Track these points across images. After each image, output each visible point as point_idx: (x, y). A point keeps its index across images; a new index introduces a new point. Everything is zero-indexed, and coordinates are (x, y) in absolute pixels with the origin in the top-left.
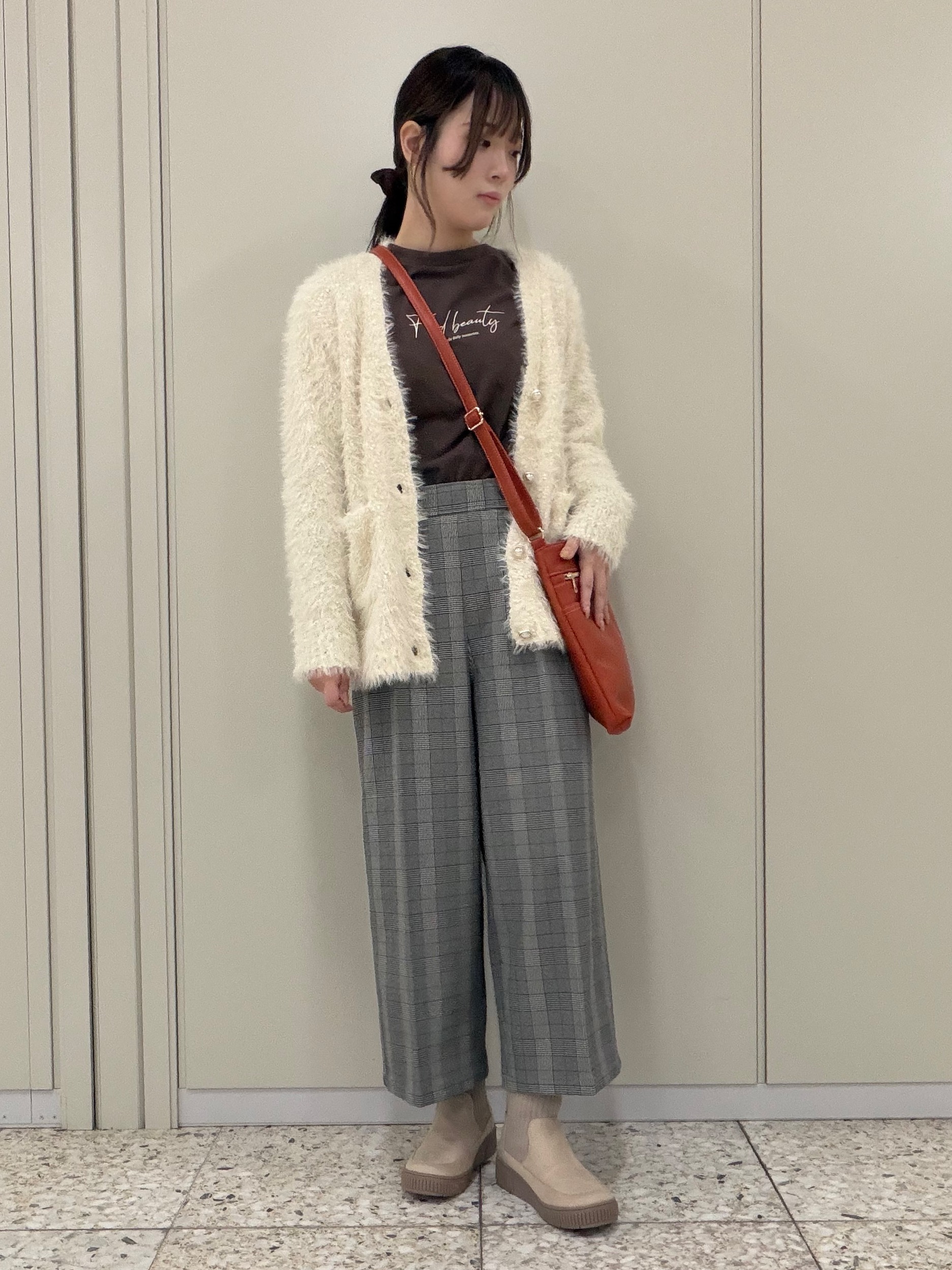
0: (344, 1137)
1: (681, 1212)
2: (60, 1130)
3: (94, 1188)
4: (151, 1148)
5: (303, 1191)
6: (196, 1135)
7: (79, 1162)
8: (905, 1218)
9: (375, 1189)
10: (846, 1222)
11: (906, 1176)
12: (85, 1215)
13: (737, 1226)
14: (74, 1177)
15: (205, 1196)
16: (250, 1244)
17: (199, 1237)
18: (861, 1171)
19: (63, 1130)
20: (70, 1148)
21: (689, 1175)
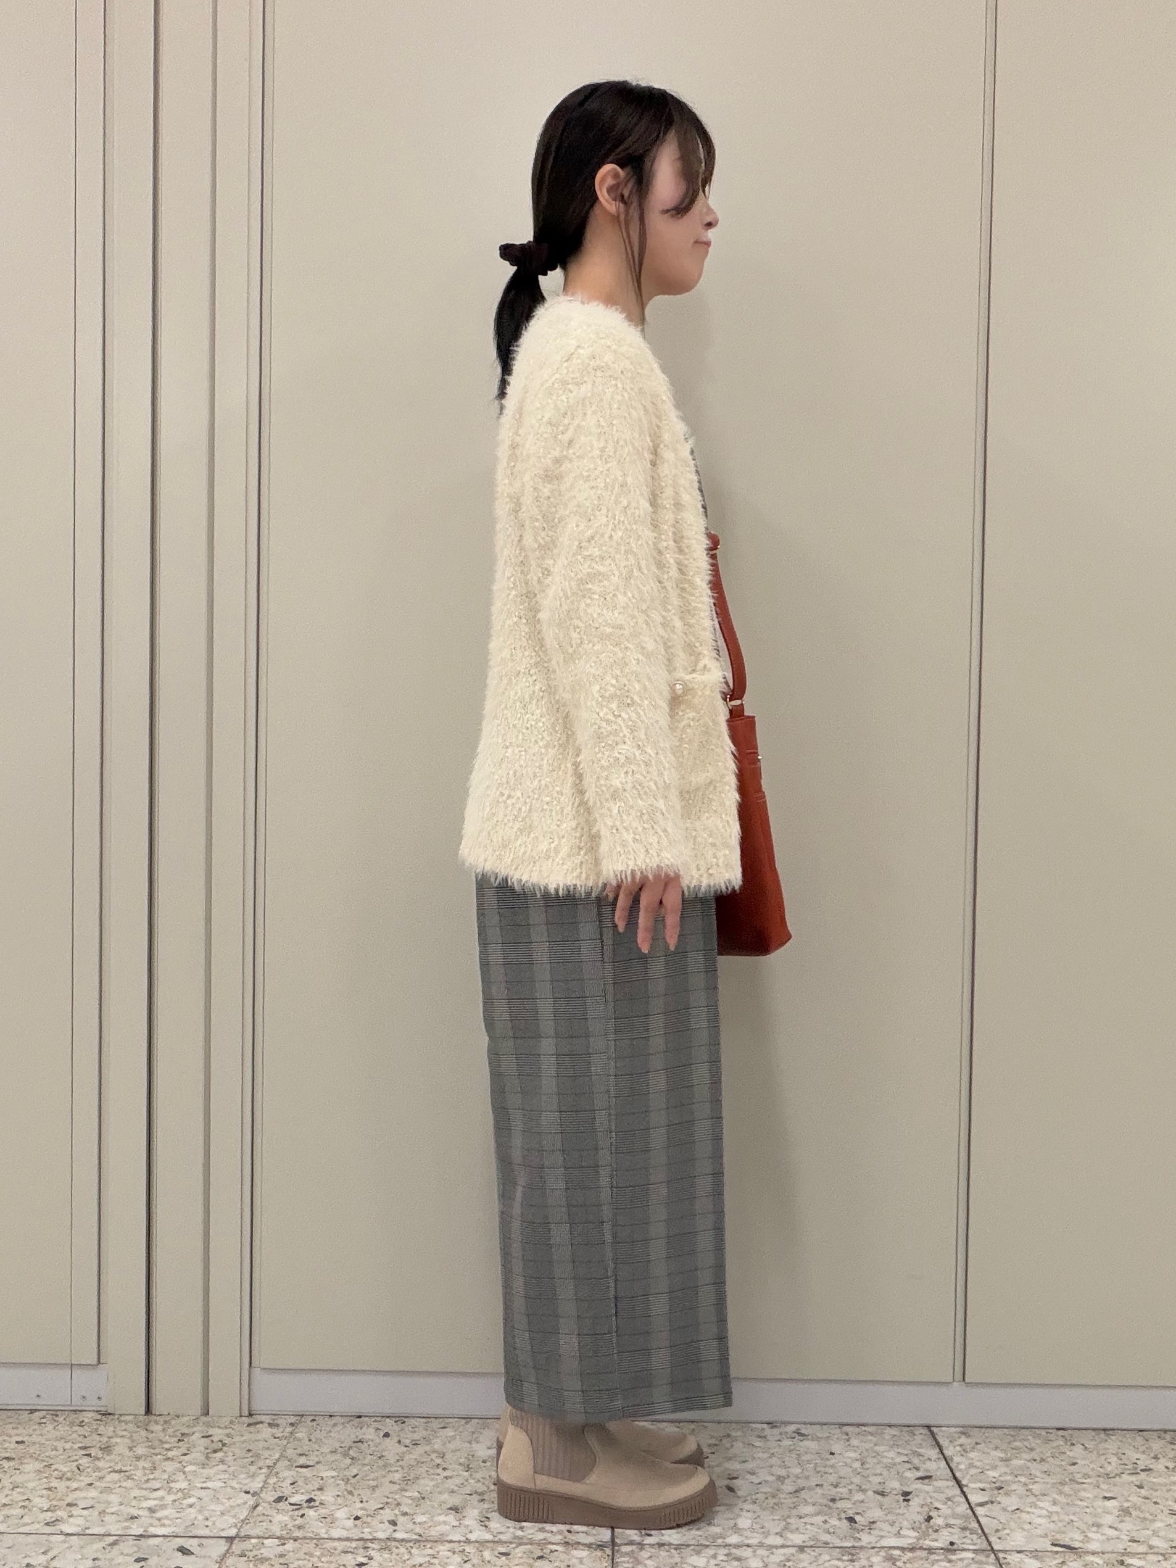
0: (449, 1432)
1: (857, 1535)
2: (107, 1414)
3: (145, 1486)
4: (215, 1439)
5: (397, 1497)
6: (270, 1425)
7: (127, 1452)
8: (1128, 1550)
9: (486, 1497)
10: (1057, 1553)
11: (1130, 1499)
12: (132, 1518)
13: (924, 1554)
14: (121, 1471)
15: (279, 1499)
16: (332, 1559)
17: (271, 1548)
18: (1076, 1492)
19: (110, 1414)
20: (117, 1436)
21: (867, 1491)
